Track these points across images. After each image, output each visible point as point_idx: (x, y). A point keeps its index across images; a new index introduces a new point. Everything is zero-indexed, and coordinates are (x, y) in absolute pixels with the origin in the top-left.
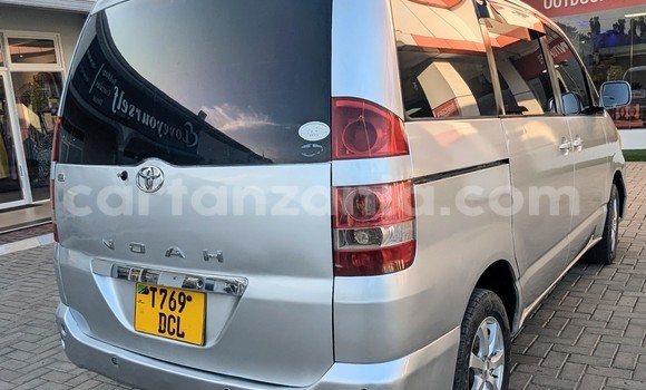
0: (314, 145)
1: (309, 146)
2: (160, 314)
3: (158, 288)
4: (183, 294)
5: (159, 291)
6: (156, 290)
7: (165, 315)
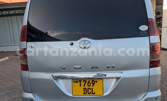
0: (144, 32)
1: (142, 32)
2: (84, 89)
3: (82, 80)
4: (94, 81)
5: (82, 81)
6: (81, 81)
7: (86, 89)
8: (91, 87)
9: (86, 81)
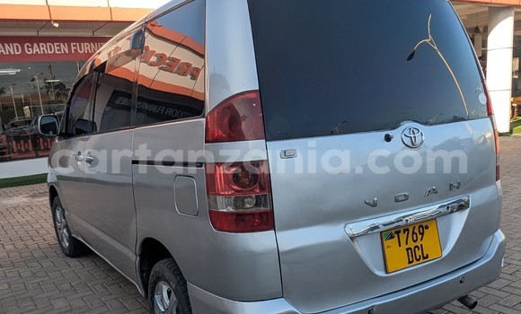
2: (407, 249)
3: (402, 230)
4: (422, 226)
5: (402, 232)
6: (400, 232)
7: (410, 249)
8: (418, 244)
9: (408, 230)
